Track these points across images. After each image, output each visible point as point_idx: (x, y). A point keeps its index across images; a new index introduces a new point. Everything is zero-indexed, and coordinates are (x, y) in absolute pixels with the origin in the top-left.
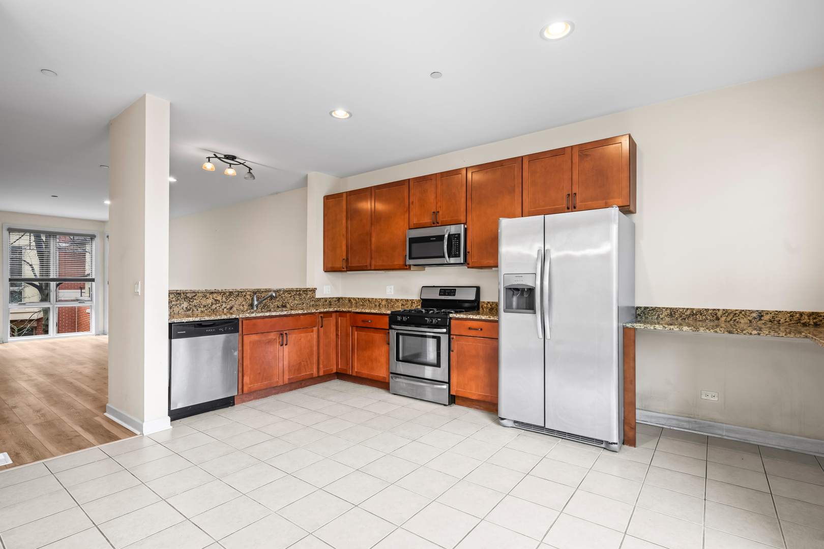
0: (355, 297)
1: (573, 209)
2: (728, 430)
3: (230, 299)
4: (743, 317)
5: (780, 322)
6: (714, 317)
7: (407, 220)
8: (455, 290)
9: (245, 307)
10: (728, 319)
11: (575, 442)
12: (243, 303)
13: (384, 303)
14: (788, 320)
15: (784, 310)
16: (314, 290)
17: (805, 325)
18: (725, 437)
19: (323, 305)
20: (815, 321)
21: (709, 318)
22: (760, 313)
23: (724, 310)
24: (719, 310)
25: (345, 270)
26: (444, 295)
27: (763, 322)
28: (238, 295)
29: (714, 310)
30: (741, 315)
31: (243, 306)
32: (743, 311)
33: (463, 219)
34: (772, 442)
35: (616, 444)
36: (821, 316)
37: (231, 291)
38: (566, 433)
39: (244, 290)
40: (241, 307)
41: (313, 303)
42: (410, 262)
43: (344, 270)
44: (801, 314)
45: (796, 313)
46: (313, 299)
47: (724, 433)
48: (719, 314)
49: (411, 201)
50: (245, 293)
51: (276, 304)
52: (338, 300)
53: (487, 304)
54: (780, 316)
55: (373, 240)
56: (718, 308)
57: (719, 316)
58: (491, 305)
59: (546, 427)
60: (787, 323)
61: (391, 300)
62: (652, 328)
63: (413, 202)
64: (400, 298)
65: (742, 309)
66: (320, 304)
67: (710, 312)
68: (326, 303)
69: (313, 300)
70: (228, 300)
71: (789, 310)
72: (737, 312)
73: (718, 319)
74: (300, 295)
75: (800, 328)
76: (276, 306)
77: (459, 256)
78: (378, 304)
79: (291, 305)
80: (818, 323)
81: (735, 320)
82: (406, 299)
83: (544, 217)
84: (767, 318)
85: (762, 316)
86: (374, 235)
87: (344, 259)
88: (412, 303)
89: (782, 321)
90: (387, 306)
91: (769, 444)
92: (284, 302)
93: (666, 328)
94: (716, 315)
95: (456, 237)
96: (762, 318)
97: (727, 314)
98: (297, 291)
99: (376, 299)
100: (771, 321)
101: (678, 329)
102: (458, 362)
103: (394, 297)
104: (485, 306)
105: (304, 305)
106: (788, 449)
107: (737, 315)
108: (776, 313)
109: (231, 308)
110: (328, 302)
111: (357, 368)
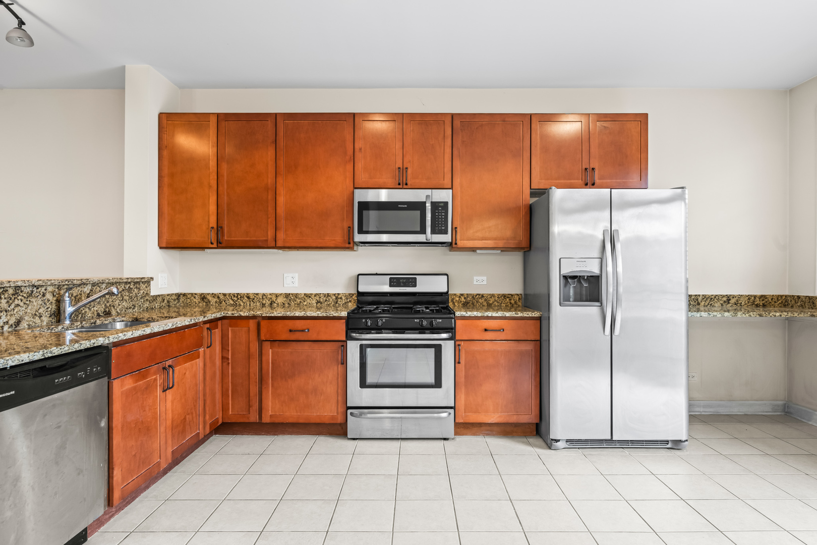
0: (216, 291)
1: (591, 186)
2: (704, 406)
3: (16, 302)
4: (717, 301)
5: (742, 304)
6: (695, 302)
7: (349, 175)
8: (416, 278)
9: (43, 318)
10: (706, 304)
11: (654, 449)
12: (41, 311)
13: (280, 300)
14: (746, 302)
15: (744, 294)
16: (148, 282)
17: (757, 306)
18: (703, 413)
19: (160, 308)
20: (763, 302)
21: (692, 303)
22: (729, 297)
23: (703, 295)
24: (699, 295)
25: (215, 245)
26: (398, 285)
27: (730, 305)
28: (31, 294)
29: (696, 295)
30: (715, 300)
31: (40, 317)
32: (717, 295)
33: (447, 182)
34: (736, 410)
35: (687, 440)
36: (766, 298)
37: (19, 284)
38: (643, 441)
39: (43, 281)
40: (37, 320)
41: (147, 305)
42: (358, 238)
43: (212, 246)
44: (755, 297)
45: (751, 296)
46: (147, 298)
47: (702, 410)
48: (700, 299)
49: (357, 146)
50: (43, 289)
51: (95, 309)
52: (178, 299)
53: (460, 297)
54: (741, 299)
55: (281, 200)
56: (699, 294)
57: (700, 301)
58: (465, 298)
59: (614, 439)
60: (746, 305)
61: (296, 295)
62: (698, 315)
63: (360, 149)
64: (314, 292)
65: (716, 294)
66: (156, 305)
67: (693, 297)
68: (163, 304)
69: (147, 300)
70: (12, 306)
71: (747, 294)
72: (713, 297)
73: (699, 304)
74: (130, 289)
75: (753, 308)
76: (96, 313)
77: (446, 232)
78: (268, 302)
79: (118, 310)
80: (765, 304)
81: (711, 305)
82: (326, 292)
83: (611, 191)
84: (733, 301)
85: (730, 300)
86: (281, 191)
87: (212, 228)
88: (337, 298)
89: (743, 303)
90: (287, 305)
91: (732, 412)
92: (108, 305)
93: (710, 315)
94: (697, 300)
95: (441, 207)
96: (730, 302)
97: (705, 299)
98: (126, 283)
99: (264, 295)
100: (736, 304)
101: (720, 315)
102: (466, 377)
103: (302, 291)
104: (457, 299)
105: (136, 309)
106: (746, 413)
107: (713, 300)
108: (739, 296)
109: (18, 323)
110: (166, 301)
111: (272, 409)
